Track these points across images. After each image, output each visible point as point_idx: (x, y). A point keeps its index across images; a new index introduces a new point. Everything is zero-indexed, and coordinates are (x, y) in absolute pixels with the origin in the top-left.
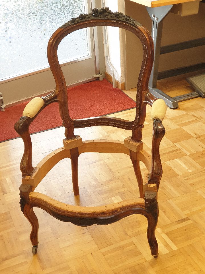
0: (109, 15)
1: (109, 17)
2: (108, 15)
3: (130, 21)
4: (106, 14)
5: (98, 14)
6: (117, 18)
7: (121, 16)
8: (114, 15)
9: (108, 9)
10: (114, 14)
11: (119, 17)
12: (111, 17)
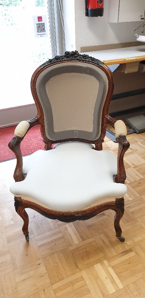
1: (78, 58)
2: (77, 57)
3: (95, 61)
4: (76, 55)
5: (70, 56)
7: (87, 57)
10: (82, 56)
11: (86, 58)
12: (80, 58)
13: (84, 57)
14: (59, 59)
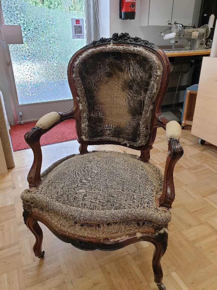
0: (129, 40)
1: (128, 41)
2: (127, 40)
3: (148, 44)
4: (126, 38)
5: (118, 39)
6: (136, 42)
7: (139, 40)
8: (133, 40)
9: (128, 34)
10: (133, 38)
12: (130, 41)
13: (135, 41)
14: (105, 42)
